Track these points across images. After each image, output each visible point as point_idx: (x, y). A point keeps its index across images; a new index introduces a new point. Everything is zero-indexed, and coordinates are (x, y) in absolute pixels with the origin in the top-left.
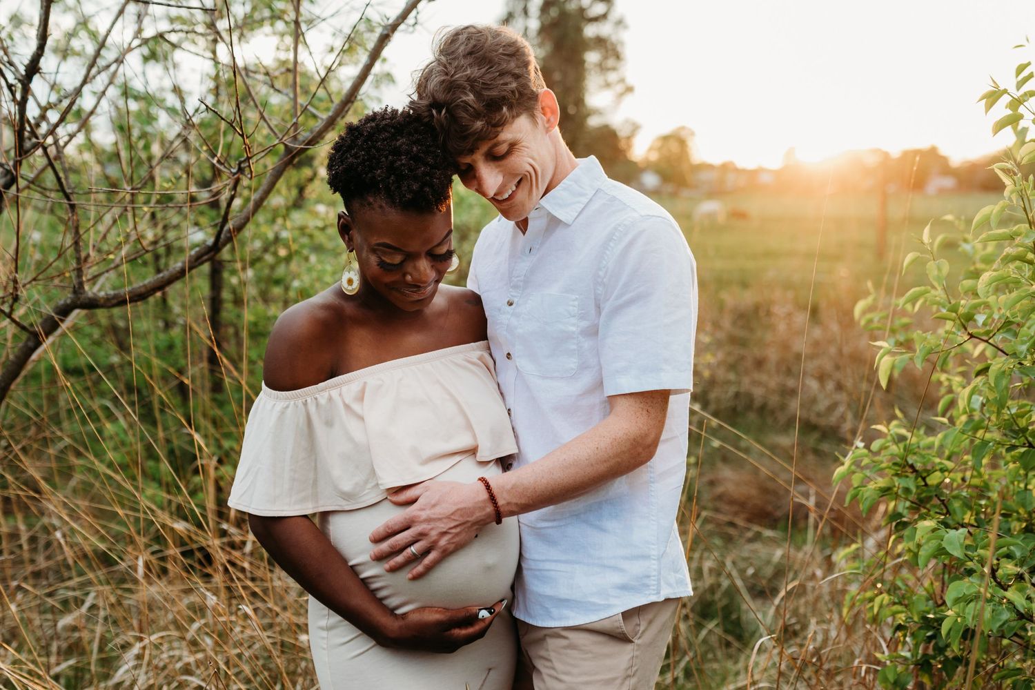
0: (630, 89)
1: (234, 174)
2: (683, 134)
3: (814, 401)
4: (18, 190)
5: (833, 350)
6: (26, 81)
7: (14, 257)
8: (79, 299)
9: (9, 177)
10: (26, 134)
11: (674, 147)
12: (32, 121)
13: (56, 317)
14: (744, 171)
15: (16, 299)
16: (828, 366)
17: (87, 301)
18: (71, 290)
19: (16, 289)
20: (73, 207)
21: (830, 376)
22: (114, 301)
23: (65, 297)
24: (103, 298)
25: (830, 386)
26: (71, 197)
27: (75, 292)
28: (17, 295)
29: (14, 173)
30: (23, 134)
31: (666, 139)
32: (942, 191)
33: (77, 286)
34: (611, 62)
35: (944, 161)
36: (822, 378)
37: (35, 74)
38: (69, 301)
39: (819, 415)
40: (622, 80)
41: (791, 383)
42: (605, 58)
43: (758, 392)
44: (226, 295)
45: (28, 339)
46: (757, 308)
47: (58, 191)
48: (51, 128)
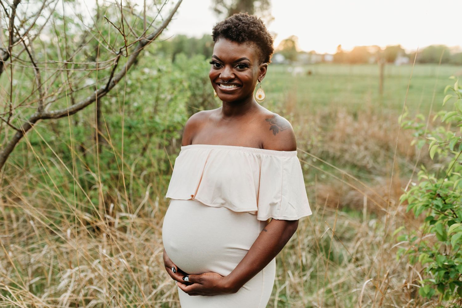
0: (273, 19)
1: (118, 54)
2: (293, 39)
3: (355, 154)
4: (11, 62)
5: (363, 133)
6: (14, 7)
7: (10, 94)
8: (41, 114)
9: (6, 55)
10: (14, 34)
11: (290, 44)
12: (17, 28)
13: (30, 123)
14: (319, 55)
15: (11, 115)
16: (361, 140)
17: (45, 115)
18: (37, 110)
19: (11, 110)
20: (37, 70)
21: (361, 144)
22: (58, 116)
23: (34, 114)
24: (53, 114)
25: (362, 148)
26: (37, 65)
27: (39, 111)
28: (11, 113)
29: (9, 53)
30: (13, 34)
31: (287, 41)
32: (403, 64)
33: (40, 108)
34: (265, 6)
35: (403, 51)
36: (358, 144)
37: (18, 4)
38: (36, 116)
39: (358, 161)
40: (270, 14)
41: (345, 147)
42: (263, 4)
43: (331, 151)
44: (103, 109)
45: (17, 134)
46: (330, 114)
47: (30, 62)
48: (26, 31)
